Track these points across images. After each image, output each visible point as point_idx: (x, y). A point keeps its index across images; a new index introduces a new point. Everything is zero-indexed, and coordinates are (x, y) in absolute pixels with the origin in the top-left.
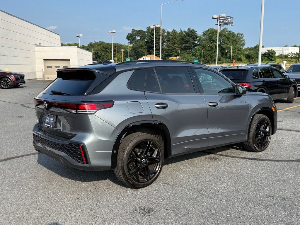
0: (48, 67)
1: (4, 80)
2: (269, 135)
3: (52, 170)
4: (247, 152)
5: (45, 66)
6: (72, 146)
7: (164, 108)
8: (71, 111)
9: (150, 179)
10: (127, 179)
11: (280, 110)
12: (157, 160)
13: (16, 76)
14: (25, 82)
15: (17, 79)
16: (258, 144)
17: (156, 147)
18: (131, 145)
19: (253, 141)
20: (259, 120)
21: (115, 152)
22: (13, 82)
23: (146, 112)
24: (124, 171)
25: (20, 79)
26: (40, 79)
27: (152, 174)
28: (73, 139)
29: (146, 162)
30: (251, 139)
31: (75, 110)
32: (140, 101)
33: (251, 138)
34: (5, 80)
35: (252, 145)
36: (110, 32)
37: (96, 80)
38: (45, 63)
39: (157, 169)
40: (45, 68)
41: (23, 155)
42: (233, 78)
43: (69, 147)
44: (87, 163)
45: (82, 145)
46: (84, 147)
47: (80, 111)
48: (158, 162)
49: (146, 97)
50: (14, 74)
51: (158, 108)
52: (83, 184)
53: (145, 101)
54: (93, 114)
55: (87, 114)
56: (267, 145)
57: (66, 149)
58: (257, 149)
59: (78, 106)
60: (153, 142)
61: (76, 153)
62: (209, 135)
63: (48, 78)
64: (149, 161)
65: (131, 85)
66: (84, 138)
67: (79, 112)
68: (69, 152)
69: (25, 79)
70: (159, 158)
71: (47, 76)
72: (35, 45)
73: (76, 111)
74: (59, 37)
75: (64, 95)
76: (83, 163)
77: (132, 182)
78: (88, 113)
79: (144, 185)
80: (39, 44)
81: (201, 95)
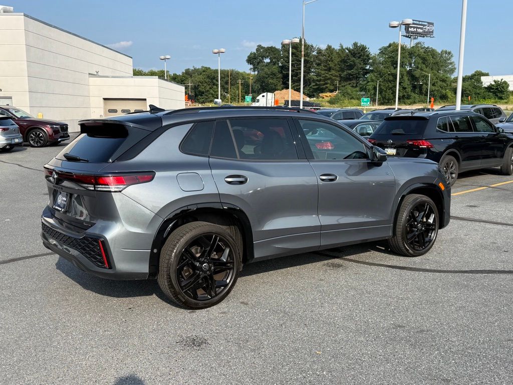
0: (111, 111)
1: (34, 133)
2: (434, 229)
3: (73, 279)
4: (395, 257)
5: (105, 109)
6: (88, 240)
7: (241, 183)
8: (88, 187)
9: (216, 295)
10: (176, 294)
11: (484, 186)
12: (229, 265)
13: (54, 126)
14: (69, 136)
15: (56, 132)
16: (411, 243)
17: (227, 245)
18: (183, 241)
19: (402, 238)
20: (414, 204)
21: (155, 251)
22: (50, 135)
23: (209, 189)
24: (170, 281)
25: (61, 131)
27: (219, 287)
28: (90, 231)
29: (210, 268)
30: (400, 235)
31: (92, 186)
32: (200, 172)
33: (400, 233)
34: (36, 133)
35: (401, 245)
36: (216, 51)
37: (128, 138)
38: (105, 104)
39: (228, 281)
40: (105, 113)
41: (37, 254)
42: (403, 133)
43: (84, 243)
44: (110, 268)
45: (102, 239)
46: (105, 243)
47: (101, 188)
48: (230, 269)
49: (210, 166)
50: (51, 124)
51: (229, 183)
52: (115, 300)
53: (208, 172)
54: (120, 192)
55: (110, 192)
56: (430, 246)
57: (80, 246)
58: (410, 251)
59: (97, 180)
60: (221, 236)
61: (94, 251)
62: (321, 227)
64: (214, 266)
65: (185, 146)
66: (105, 229)
67: (99, 189)
68: (84, 250)
69: (70, 130)
70: (231, 263)
72: (89, 74)
73: (95, 188)
74: (130, 61)
75: (82, 161)
76: (105, 268)
77: (184, 299)
78: (113, 190)
79: (205, 304)
80: (96, 73)
81: (308, 163)
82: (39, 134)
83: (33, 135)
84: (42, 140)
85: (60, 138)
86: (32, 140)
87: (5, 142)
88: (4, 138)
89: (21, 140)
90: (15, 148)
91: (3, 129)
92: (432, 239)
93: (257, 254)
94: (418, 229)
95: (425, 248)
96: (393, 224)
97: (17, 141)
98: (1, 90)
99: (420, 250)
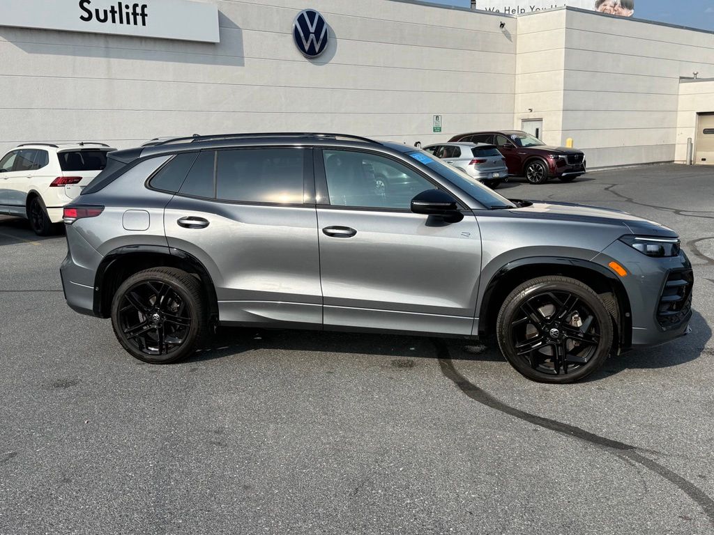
0: (707, 131)
5: (698, 127)
7: (200, 227)
13: (560, 156)
21: (98, 289)
22: (550, 170)
23: (156, 229)
25: (568, 163)
26: (682, 163)
32: (151, 210)
34: (536, 166)
39: (182, 341)
40: (697, 135)
48: (186, 327)
49: (167, 205)
50: (556, 153)
51: (184, 225)
53: (160, 211)
54: (71, 224)
60: (172, 286)
62: (323, 299)
63: (704, 160)
71: (701, 155)
72: (681, 78)
80: (693, 76)
81: (314, 210)
82: (539, 167)
83: (532, 168)
84: (541, 175)
85: (565, 172)
86: (530, 175)
87: (480, 176)
88: (479, 172)
89: (504, 175)
91: (478, 161)
92: (588, 362)
93: (224, 317)
94: (549, 336)
95: (566, 373)
96: (480, 317)
97: (496, 175)
98: (531, 110)
99: (550, 372)
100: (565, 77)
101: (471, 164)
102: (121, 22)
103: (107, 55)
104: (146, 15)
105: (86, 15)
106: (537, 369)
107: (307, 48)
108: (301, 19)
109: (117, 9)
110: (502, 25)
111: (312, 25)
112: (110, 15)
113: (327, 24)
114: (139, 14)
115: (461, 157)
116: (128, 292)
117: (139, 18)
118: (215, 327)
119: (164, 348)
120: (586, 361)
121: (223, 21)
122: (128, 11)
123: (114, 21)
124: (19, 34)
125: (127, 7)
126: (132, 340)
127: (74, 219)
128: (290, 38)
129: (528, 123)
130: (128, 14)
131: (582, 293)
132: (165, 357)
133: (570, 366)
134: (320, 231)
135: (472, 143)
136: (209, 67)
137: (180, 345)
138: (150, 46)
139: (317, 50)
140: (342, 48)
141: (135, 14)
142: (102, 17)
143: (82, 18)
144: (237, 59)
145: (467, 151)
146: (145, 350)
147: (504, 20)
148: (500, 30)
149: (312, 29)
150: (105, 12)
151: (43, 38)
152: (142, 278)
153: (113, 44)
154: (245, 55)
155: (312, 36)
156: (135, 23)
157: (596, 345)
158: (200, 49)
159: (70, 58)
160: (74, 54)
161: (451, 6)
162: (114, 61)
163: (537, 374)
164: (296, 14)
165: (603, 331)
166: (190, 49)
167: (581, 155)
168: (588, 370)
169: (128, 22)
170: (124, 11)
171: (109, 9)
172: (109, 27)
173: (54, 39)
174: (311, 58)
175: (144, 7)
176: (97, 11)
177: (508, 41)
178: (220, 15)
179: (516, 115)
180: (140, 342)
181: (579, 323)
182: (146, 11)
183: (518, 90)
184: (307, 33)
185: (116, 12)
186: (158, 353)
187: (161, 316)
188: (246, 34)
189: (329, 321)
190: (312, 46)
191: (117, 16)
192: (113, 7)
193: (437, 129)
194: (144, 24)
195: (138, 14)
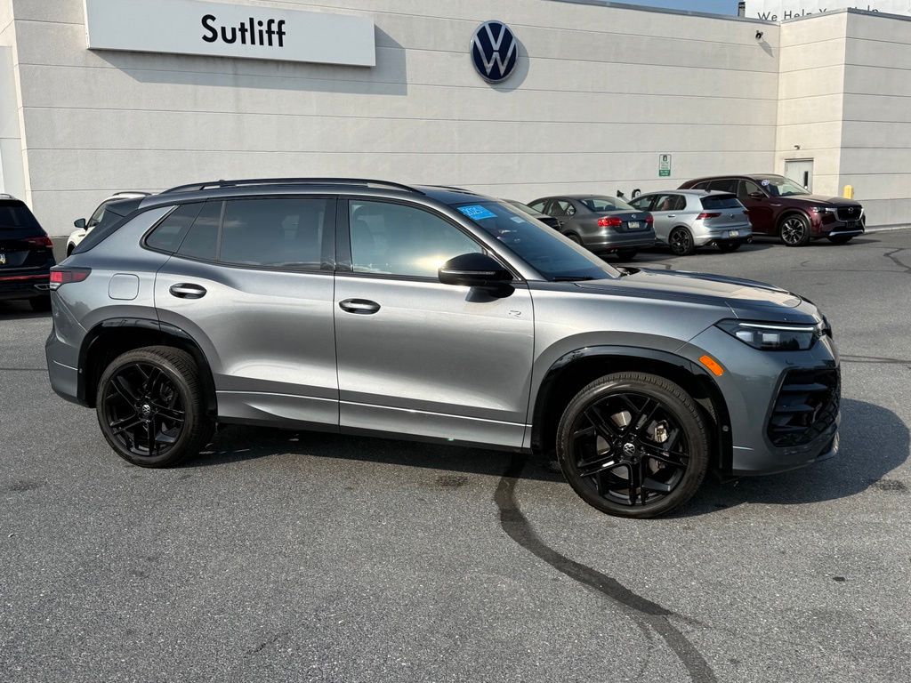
1: (790, 221)
13: (827, 209)
15: (827, 219)
21: (81, 371)
22: (813, 227)
50: (823, 205)
51: (177, 294)
54: (56, 290)
79: (141, 461)
81: (332, 277)
82: (798, 223)
83: (789, 225)
84: (800, 234)
85: (834, 231)
86: (786, 233)
87: (710, 236)
88: (709, 229)
89: (746, 234)
90: (742, 247)
91: (709, 215)
92: (672, 491)
93: (223, 411)
94: (623, 453)
95: (644, 504)
96: (533, 424)
97: (735, 234)
98: (798, 147)
99: (623, 502)
100: (845, 103)
101: (699, 218)
102: (253, 42)
103: (236, 85)
104: (284, 33)
105: (210, 35)
106: (606, 496)
107: (488, 71)
108: (482, 34)
109: (247, 26)
110: (759, 35)
111: (496, 41)
112: (239, 34)
113: (517, 40)
114: (276, 31)
115: (686, 209)
116: (114, 376)
117: (275, 37)
118: (217, 424)
119: (155, 447)
120: (669, 489)
121: (380, 38)
122: (261, 28)
123: (244, 41)
124: (130, 59)
125: (260, 24)
126: (119, 436)
127: (58, 284)
128: (467, 60)
129: (794, 164)
130: (261, 32)
131: (663, 396)
132: (154, 459)
133: (650, 495)
134: (337, 304)
135: (704, 191)
136: (363, 97)
137: (173, 444)
138: (289, 71)
139: (502, 72)
140: (536, 70)
141: (270, 32)
142: (229, 36)
143: (205, 38)
144: (398, 85)
145: (694, 202)
146: (133, 449)
147: (761, 28)
148: (756, 42)
149: (496, 46)
150: (234, 30)
151: (158, 64)
152: (129, 360)
153: (243, 69)
154: (408, 81)
155: (496, 55)
156: (270, 43)
157: (684, 469)
158: (350, 75)
159: (190, 88)
160: (196, 83)
161: (687, 12)
162: (244, 91)
163: (605, 503)
164: (476, 28)
165: (693, 450)
166: (340, 75)
167: (857, 208)
168: (673, 502)
169: (262, 43)
170: (257, 28)
171: (238, 27)
172: (237, 49)
173: (173, 65)
174: (495, 83)
175: (281, 23)
176: (223, 29)
177: (769, 56)
178: (377, 30)
179: (777, 154)
180: (127, 439)
181: (664, 437)
182: (284, 28)
183: (780, 120)
184: (489, 50)
185: (247, 30)
186: (148, 454)
187: (153, 407)
188: (410, 55)
189: (347, 421)
190: (496, 67)
191: (248, 35)
192: (243, 25)
193: (665, 173)
194: (281, 44)
195: (274, 32)
